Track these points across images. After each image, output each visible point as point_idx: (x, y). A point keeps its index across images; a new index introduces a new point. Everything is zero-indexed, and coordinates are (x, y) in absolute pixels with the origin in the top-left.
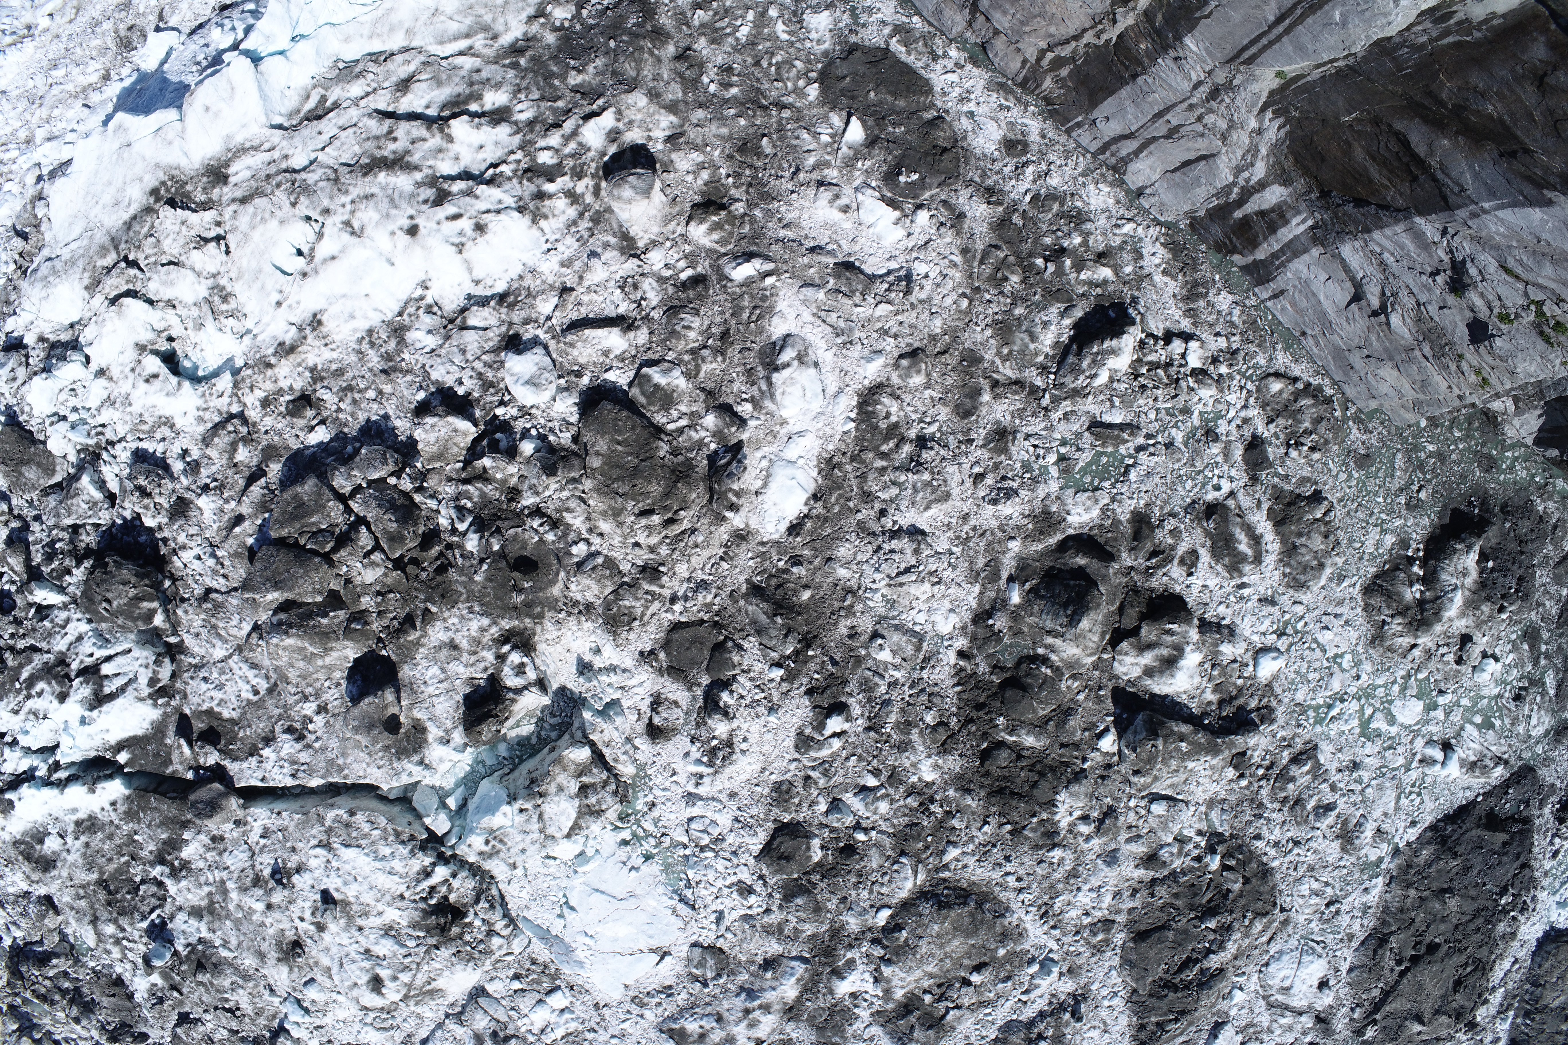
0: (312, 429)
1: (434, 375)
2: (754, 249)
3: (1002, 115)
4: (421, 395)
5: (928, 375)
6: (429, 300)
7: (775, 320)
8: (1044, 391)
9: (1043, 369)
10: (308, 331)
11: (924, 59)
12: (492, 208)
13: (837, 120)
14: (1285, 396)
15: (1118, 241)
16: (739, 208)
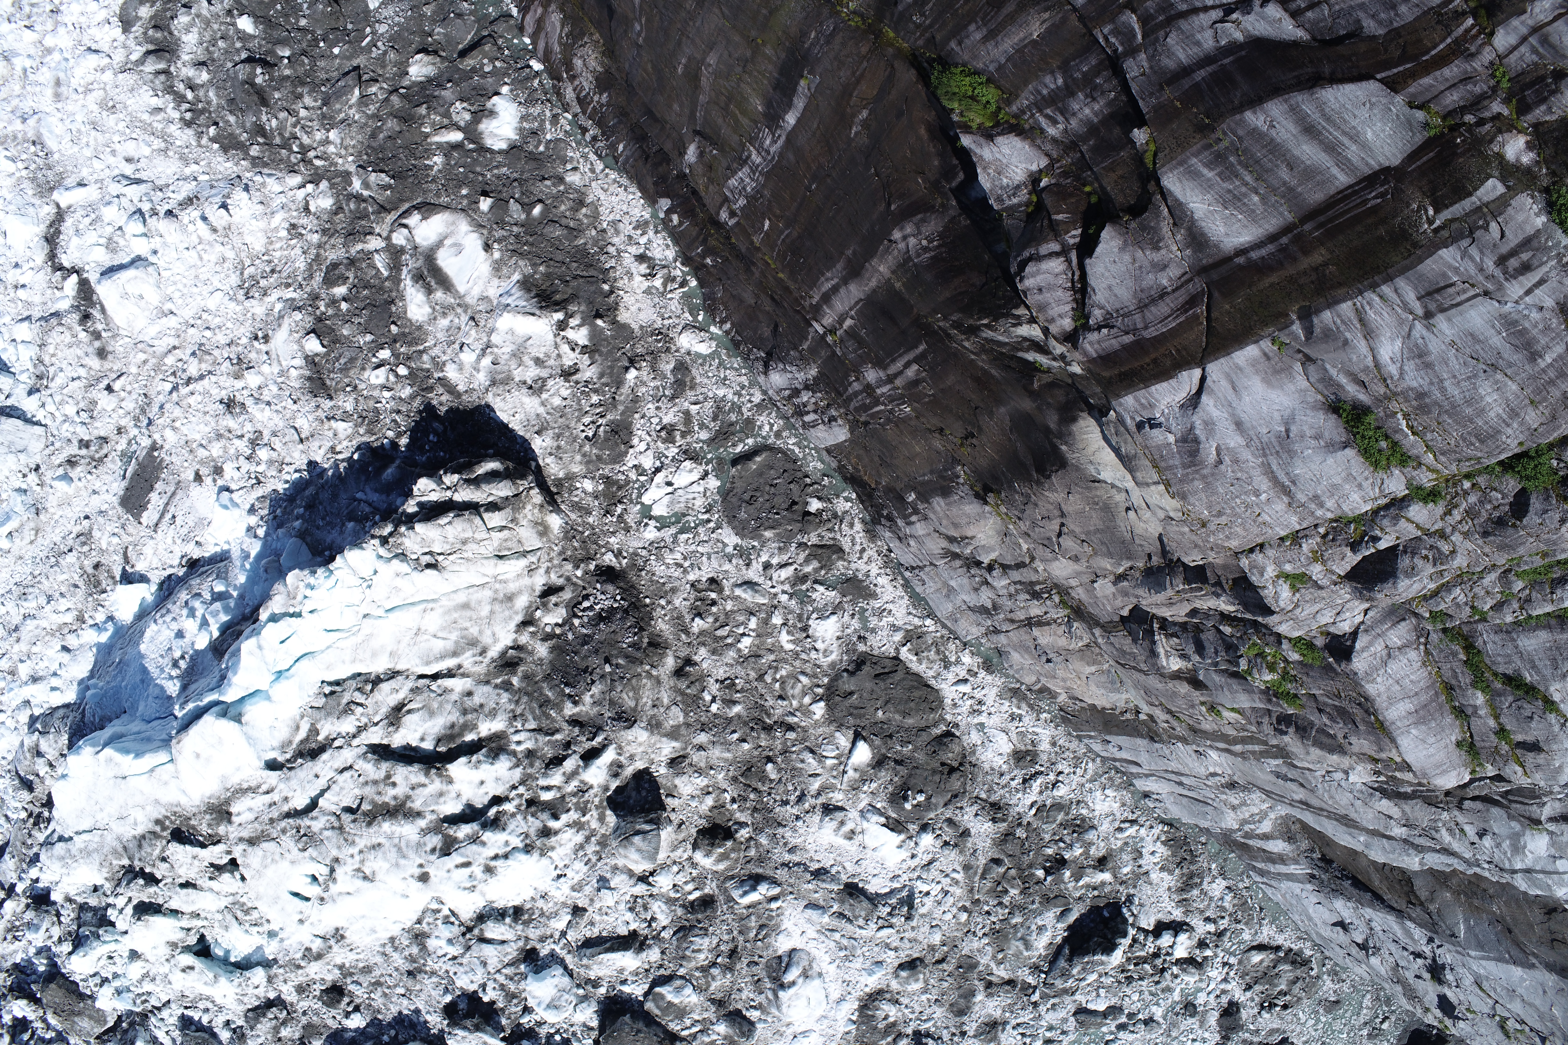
0: (347, 1015)
1: (459, 983)
2: (760, 871)
3: (1012, 726)
4: (448, 998)
5: (926, 982)
6: (446, 912)
7: (781, 938)
8: (1035, 988)
9: (1036, 969)
10: (332, 942)
11: (936, 667)
12: (501, 852)
13: (843, 740)
14: (1265, 964)
15: (1119, 843)
16: (744, 834)
